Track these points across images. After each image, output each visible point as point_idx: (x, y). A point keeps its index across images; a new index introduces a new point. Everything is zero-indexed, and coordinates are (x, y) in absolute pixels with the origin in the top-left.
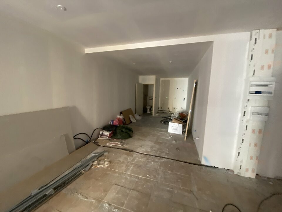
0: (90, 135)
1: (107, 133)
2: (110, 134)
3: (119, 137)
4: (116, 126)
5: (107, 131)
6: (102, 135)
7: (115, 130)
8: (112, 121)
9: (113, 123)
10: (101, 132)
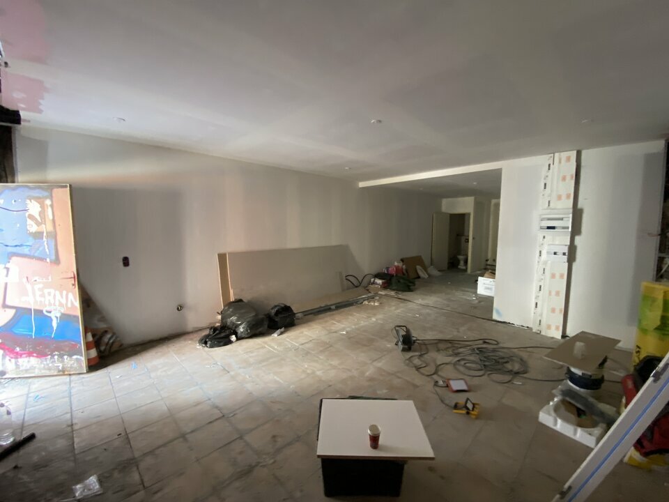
0: (360, 280)
1: (379, 282)
2: (383, 283)
3: (394, 288)
4: (392, 276)
5: (380, 279)
6: (374, 283)
7: (390, 280)
8: (388, 268)
9: (387, 271)
10: (372, 280)
